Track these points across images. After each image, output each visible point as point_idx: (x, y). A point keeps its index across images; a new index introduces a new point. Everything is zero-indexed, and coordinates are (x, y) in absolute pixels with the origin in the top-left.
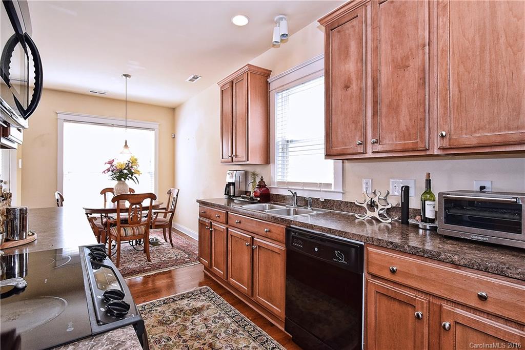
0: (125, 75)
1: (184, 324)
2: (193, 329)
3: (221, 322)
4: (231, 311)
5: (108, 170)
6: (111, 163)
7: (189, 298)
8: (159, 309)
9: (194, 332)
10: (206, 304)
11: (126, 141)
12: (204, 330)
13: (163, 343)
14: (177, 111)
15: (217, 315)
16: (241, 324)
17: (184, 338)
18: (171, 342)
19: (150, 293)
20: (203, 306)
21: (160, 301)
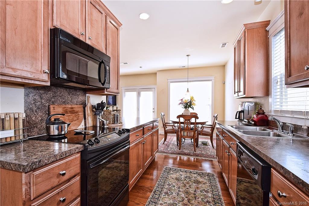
0: (187, 56)
1: (186, 184)
2: (187, 188)
3: (205, 193)
4: (216, 192)
5: (180, 103)
6: (182, 100)
7: (199, 174)
8: (181, 173)
9: (187, 190)
10: (205, 181)
11: (188, 89)
12: (193, 192)
13: (170, 187)
14: (225, 66)
15: (206, 189)
16: (216, 201)
17: (181, 190)
18: (173, 188)
19: (183, 165)
20: (203, 181)
21: (184, 170)
